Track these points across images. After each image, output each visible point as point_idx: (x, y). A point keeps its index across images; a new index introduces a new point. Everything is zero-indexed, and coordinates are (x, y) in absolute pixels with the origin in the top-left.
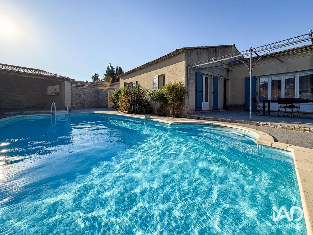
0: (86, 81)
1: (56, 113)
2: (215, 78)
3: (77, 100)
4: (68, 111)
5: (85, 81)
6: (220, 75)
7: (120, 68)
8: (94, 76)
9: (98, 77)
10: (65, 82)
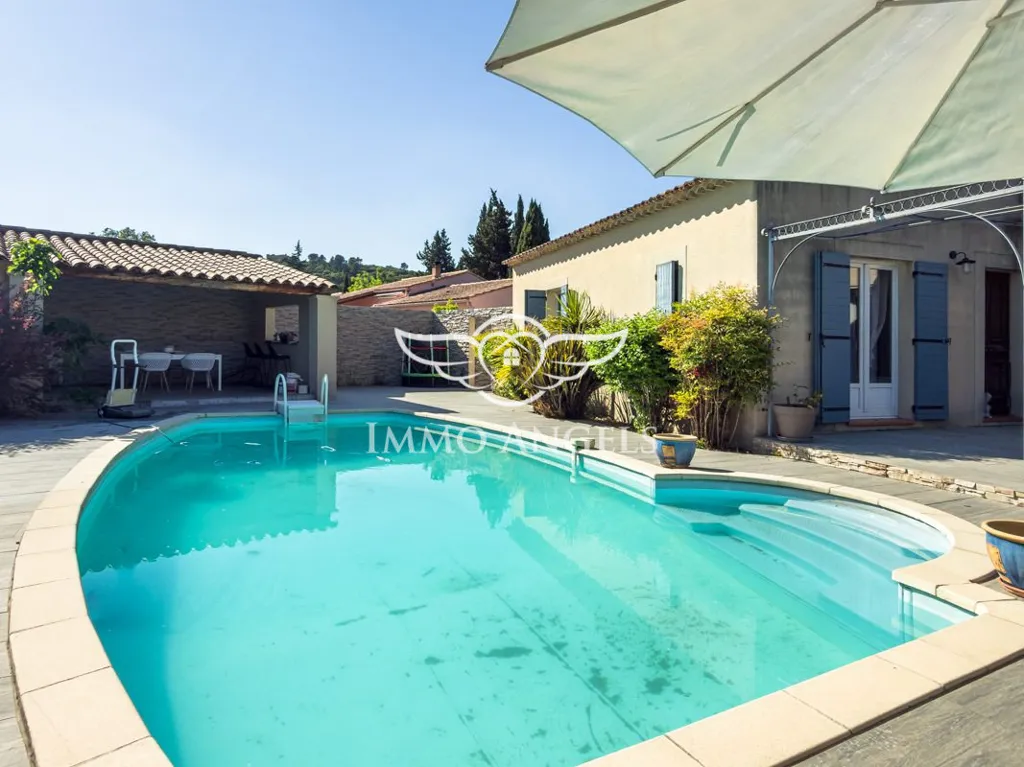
0: (404, 265)
1: (288, 410)
2: (923, 273)
3: (358, 356)
4: (324, 403)
5: (399, 266)
6: (960, 258)
7: (533, 205)
8: (430, 244)
9: (445, 247)
10: (318, 296)
